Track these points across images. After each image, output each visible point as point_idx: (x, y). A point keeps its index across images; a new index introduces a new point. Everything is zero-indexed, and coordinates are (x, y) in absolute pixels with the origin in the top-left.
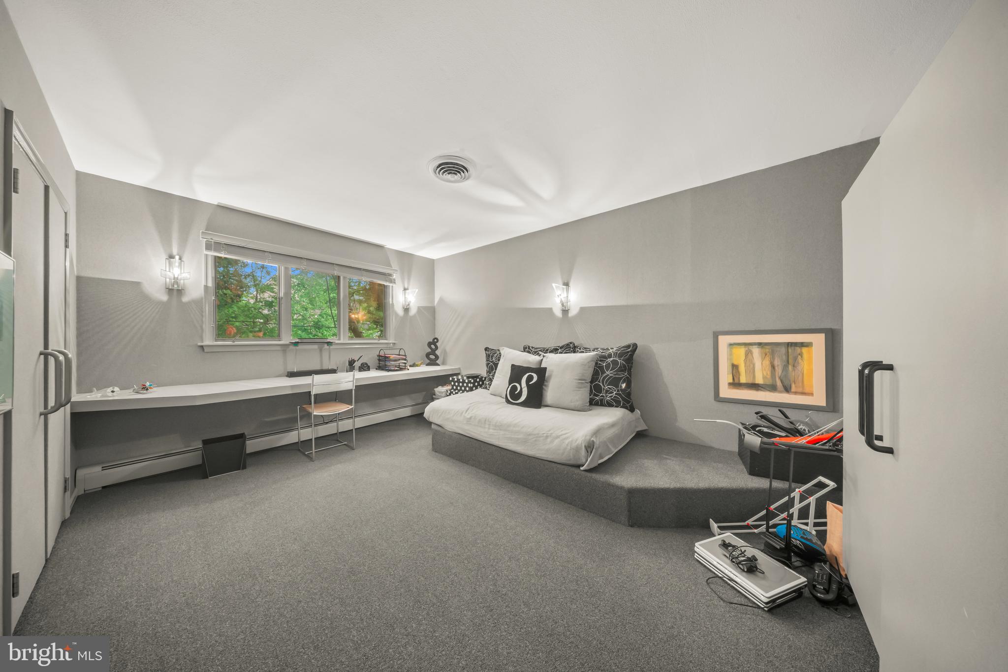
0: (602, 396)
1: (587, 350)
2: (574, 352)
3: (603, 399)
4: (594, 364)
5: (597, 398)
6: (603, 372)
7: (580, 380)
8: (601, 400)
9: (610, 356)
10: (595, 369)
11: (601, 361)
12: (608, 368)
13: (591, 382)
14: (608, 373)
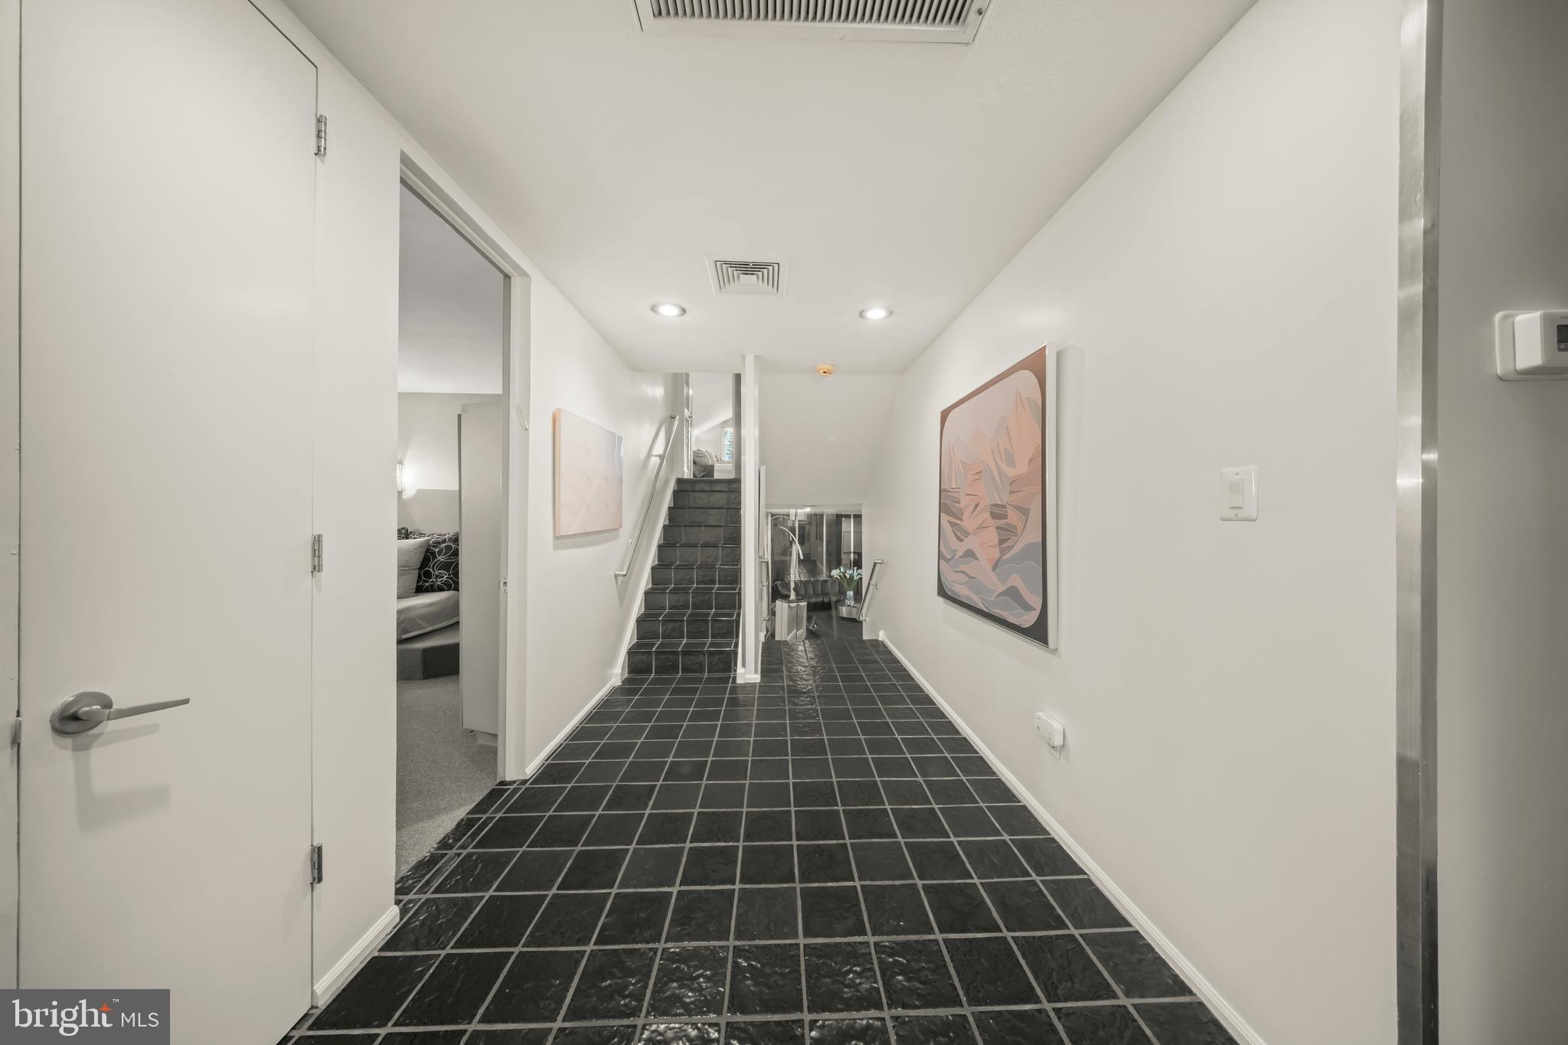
0: (432, 581)
1: (421, 535)
2: (407, 538)
3: (432, 585)
4: (424, 550)
5: (427, 584)
6: (434, 557)
7: (402, 567)
8: (432, 586)
9: (444, 541)
10: (425, 555)
11: (433, 547)
12: (440, 553)
13: (421, 568)
14: (439, 558)
